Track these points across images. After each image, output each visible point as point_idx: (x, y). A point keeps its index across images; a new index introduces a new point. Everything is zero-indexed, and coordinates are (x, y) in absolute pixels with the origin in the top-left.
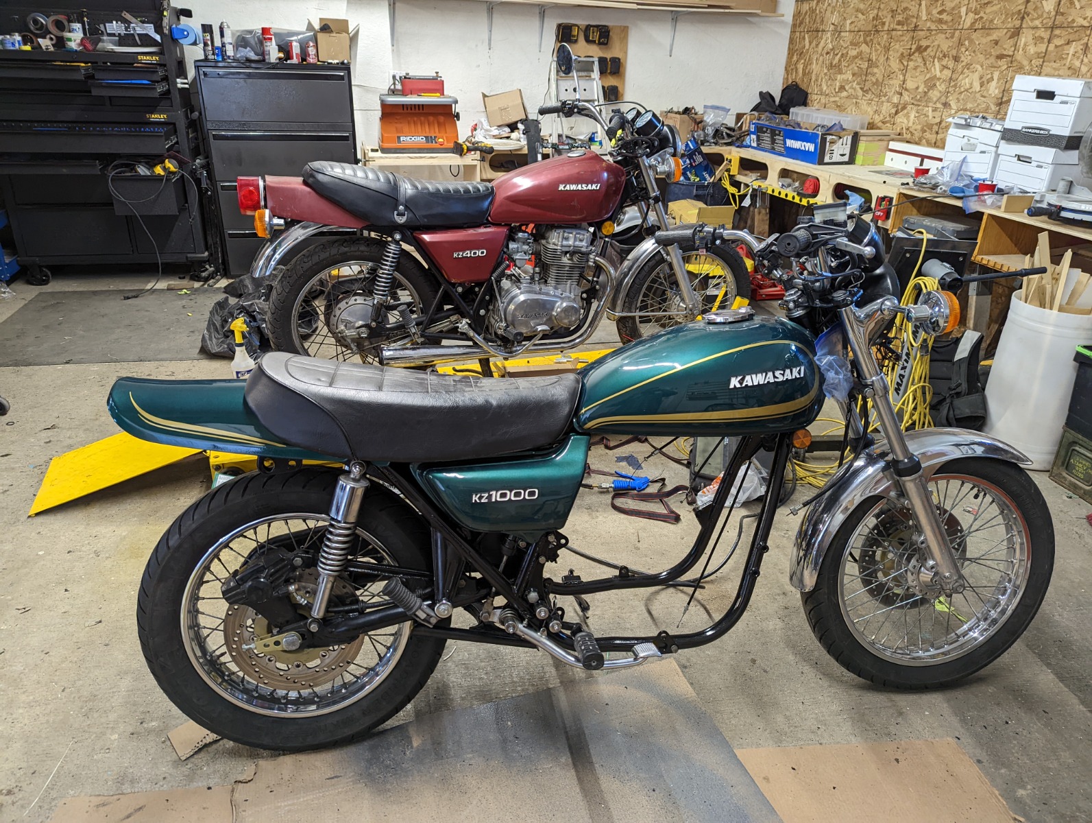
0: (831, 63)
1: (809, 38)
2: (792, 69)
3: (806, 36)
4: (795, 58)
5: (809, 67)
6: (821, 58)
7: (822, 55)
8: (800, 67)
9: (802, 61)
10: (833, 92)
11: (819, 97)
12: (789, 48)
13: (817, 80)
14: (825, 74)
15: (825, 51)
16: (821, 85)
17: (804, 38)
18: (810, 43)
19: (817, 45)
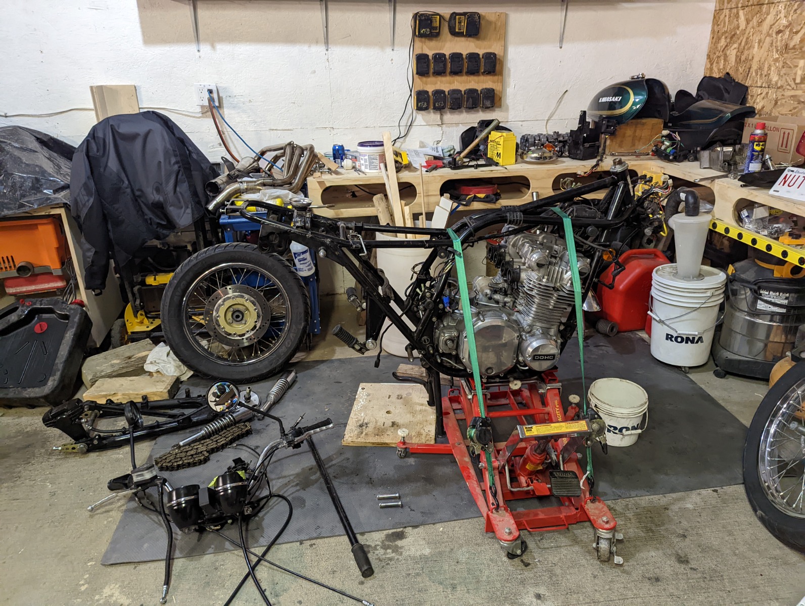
0: (787, 46)
1: (745, 15)
2: (718, 57)
3: (741, 13)
4: (723, 42)
5: (746, 52)
6: (768, 40)
7: (769, 35)
8: (732, 53)
9: (736, 45)
10: (792, 83)
11: (766, 90)
12: (713, 31)
13: (761, 68)
14: (776, 60)
15: (775, 28)
16: (768, 75)
17: (737, 16)
18: (748, 21)
19: (760, 24)
